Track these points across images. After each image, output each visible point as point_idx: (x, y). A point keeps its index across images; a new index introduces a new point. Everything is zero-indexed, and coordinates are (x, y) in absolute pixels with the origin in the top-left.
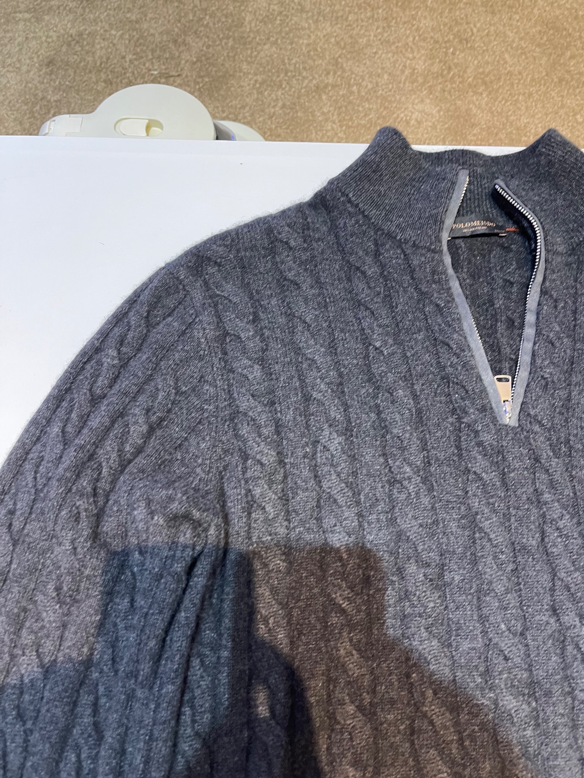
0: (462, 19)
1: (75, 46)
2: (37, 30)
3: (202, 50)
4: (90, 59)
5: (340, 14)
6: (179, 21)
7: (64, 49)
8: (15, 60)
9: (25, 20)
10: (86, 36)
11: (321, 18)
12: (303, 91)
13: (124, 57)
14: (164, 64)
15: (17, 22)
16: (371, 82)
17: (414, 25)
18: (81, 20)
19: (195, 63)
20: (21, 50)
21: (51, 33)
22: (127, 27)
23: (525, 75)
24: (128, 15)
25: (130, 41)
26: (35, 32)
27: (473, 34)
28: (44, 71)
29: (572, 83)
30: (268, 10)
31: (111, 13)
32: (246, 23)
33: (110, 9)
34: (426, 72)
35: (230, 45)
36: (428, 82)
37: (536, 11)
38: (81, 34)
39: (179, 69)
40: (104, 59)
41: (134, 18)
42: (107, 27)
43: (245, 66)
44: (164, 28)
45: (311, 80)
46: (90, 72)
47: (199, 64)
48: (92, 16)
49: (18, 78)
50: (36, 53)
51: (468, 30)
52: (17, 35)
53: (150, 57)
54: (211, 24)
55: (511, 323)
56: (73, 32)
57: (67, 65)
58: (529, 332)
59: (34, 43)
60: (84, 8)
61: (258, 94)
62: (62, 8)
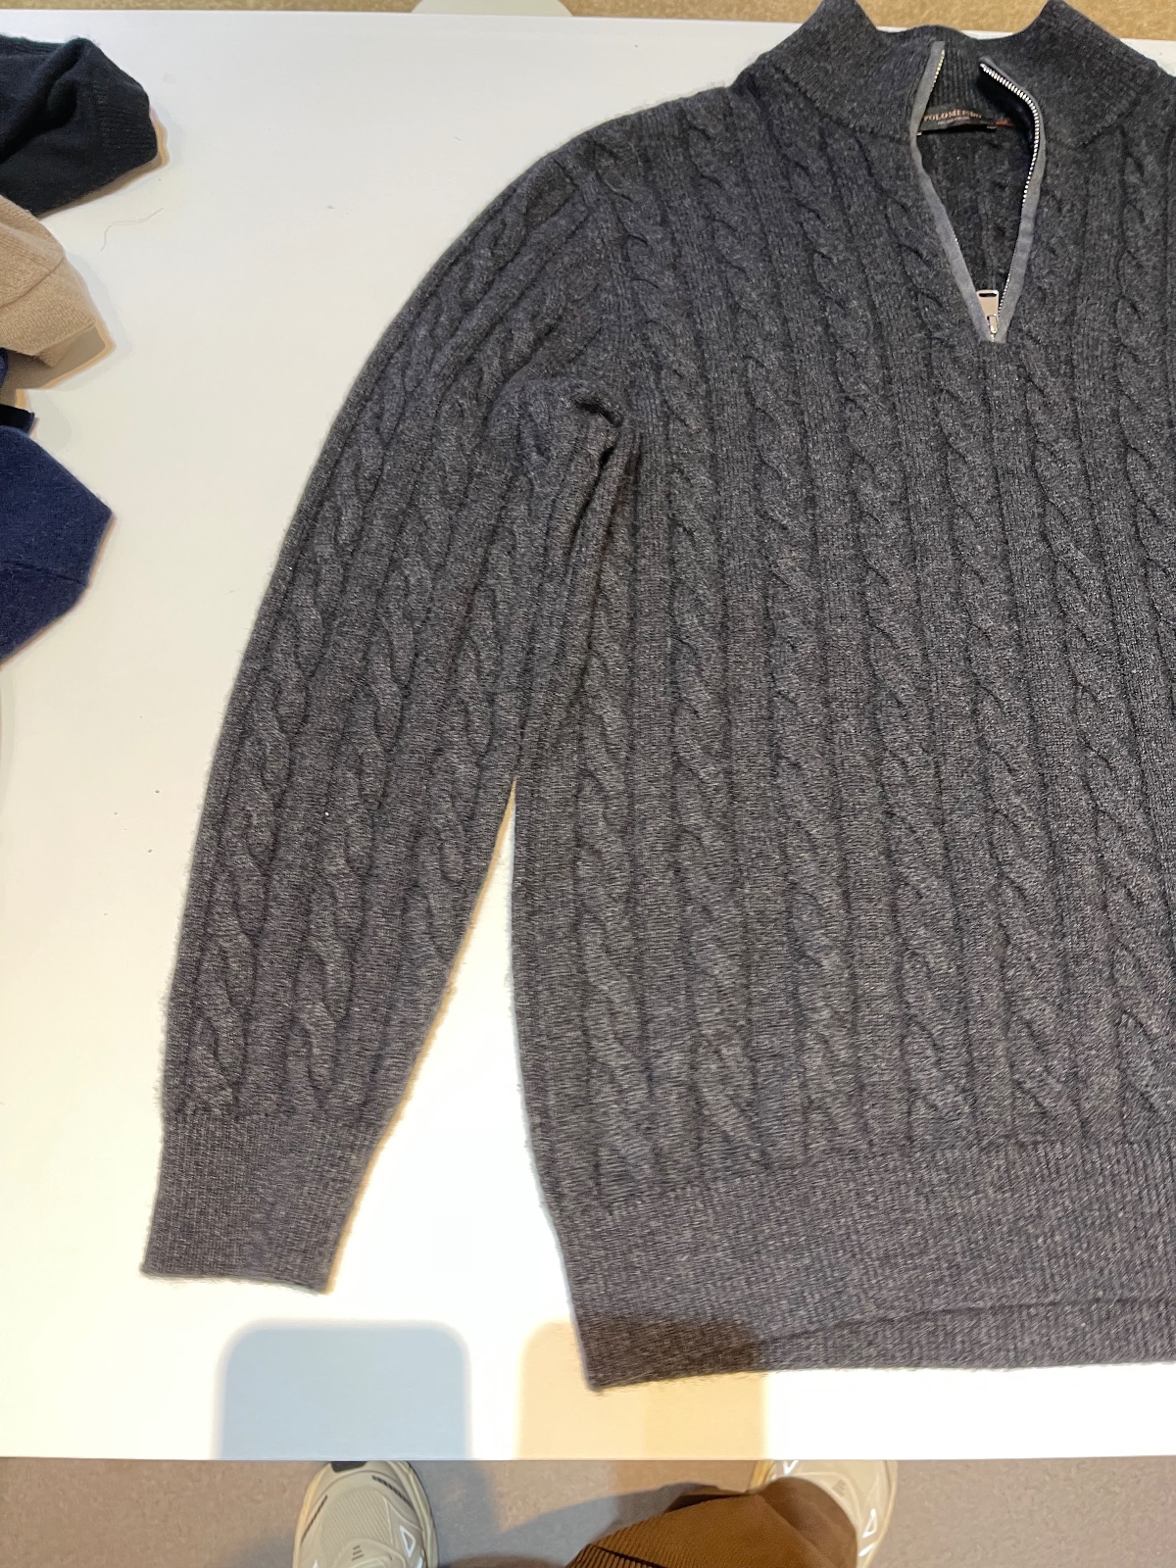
55: (1000, 232)
58: (1024, 241)
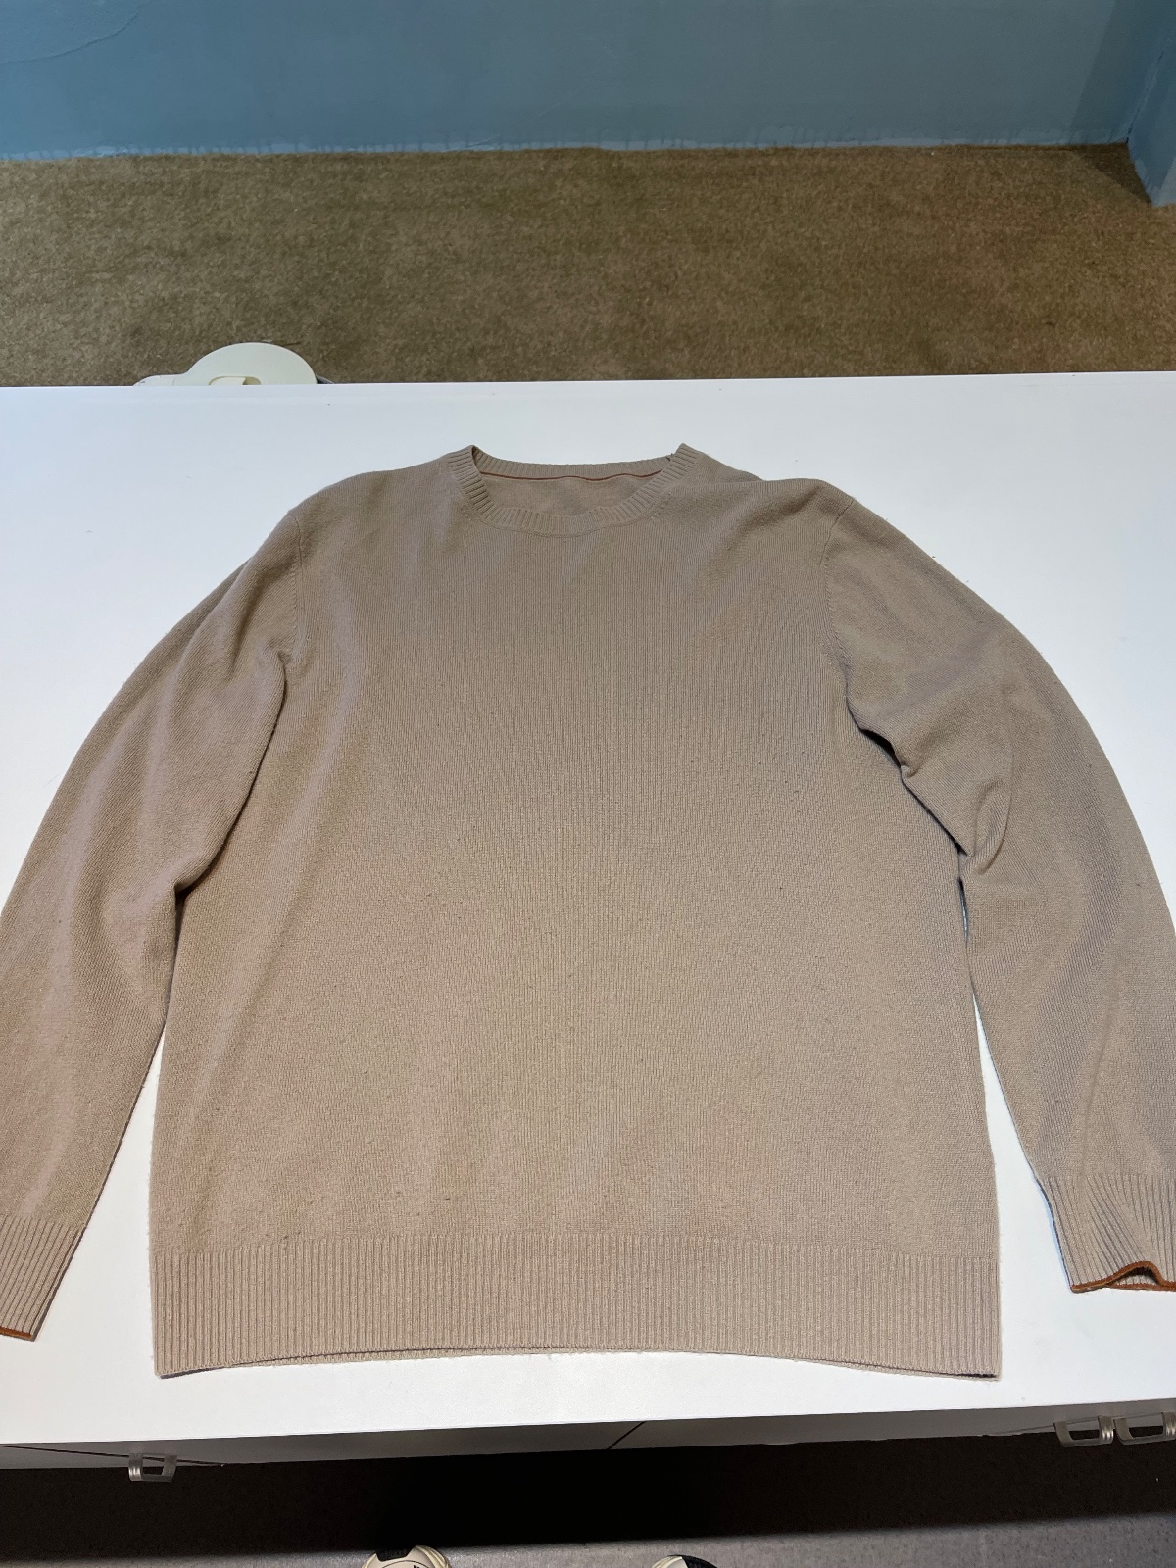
0: (664, 261)
1: (168, 311)
2: (119, 294)
3: (329, 313)
4: (187, 327)
5: (504, 264)
6: (301, 279)
7: (154, 316)
8: (91, 329)
9: (103, 281)
10: (181, 300)
11: (482, 269)
12: (455, 354)
13: (229, 324)
14: (280, 331)
15: (93, 284)
16: (541, 342)
17: (599, 272)
18: (174, 279)
19: (319, 328)
20: (98, 317)
21: (137, 297)
22: (234, 288)
23: (740, 326)
24: (236, 273)
25: (237, 305)
26: (116, 295)
27: (677, 277)
28: (128, 341)
29: (802, 332)
30: (414, 263)
31: (214, 270)
32: (385, 279)
33: (212, 267)
34: (612, 328)
35: (363, 305)
36: (614, 340)
37: (763, 245)
38: (175, 297)
39: (299, 336)
40: (205, 327)
41: (242, 276)
42: (208, 289)
43: (382, 330)
44: (281, 288)
45: (465, 343)
46: (187, 343)
47: (324, 329)
48: (189, 275)
49: (96, 351)
50: (119, 321)
51: (672, 275)
52: (93, 300)
53: (263, 322)
54: (341, 281)
56: (165, 294)
57: (158, 335)
59: (115, 309)
60: (178, 265)
61: (397, 359)
62: (150, 266)
